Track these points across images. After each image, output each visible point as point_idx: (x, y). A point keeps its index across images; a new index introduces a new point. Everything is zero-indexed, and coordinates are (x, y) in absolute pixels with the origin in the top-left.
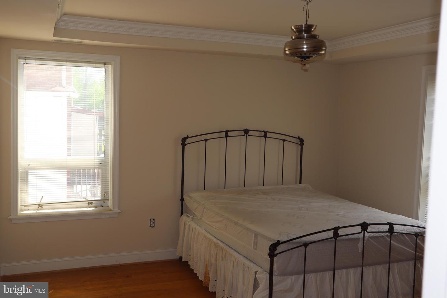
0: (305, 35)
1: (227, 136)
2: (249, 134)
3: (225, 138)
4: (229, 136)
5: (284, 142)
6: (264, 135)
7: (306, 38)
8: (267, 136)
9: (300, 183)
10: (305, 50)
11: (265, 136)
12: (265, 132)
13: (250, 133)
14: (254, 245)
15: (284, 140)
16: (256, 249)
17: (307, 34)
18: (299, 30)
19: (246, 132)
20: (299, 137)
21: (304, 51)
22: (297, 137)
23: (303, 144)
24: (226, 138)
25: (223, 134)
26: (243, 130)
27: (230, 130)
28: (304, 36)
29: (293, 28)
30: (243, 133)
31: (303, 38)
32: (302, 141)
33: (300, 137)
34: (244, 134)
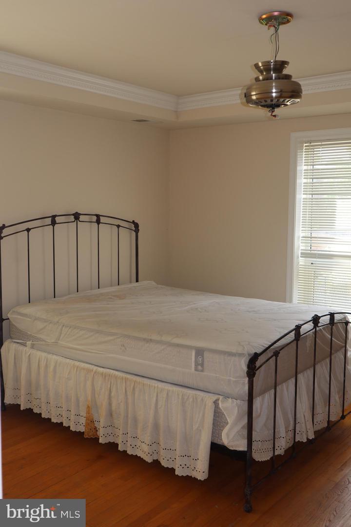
0: (274, 75)
1: (54, 223)
2: (80, 220)
3: (51, 226)
4: (57, 222)
5: (118, 228)
6: (96, 220)
7: (275, 79)
8: (101, 222)
9: (137, 281)
10: (274, 95)
11: (98, 222)
12: (98, 216)
13: (82, 218)
14: (196, 365)
15: (118, 226)
16: (202, 371)
17: (277, 74)
18: (267, 67)
19: (77, 216)
20: (133, 221)
21: (272, 97)
22: (131, 221)
23: (138, 230)
24: (53, 226)
25: (49, 221)
26: (73, 215)
27: (58, 214)
28: (272, 76)
29: (260, 64)
30: (72, 218)
31: (271, 79)
32: (136, 226)
33: (135, 221)
34: (73, 220)
